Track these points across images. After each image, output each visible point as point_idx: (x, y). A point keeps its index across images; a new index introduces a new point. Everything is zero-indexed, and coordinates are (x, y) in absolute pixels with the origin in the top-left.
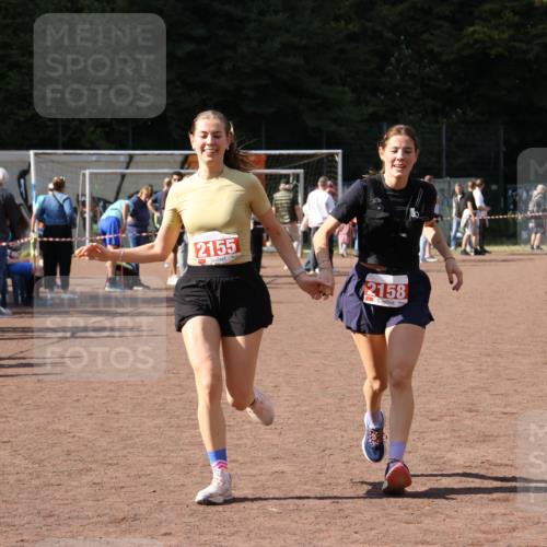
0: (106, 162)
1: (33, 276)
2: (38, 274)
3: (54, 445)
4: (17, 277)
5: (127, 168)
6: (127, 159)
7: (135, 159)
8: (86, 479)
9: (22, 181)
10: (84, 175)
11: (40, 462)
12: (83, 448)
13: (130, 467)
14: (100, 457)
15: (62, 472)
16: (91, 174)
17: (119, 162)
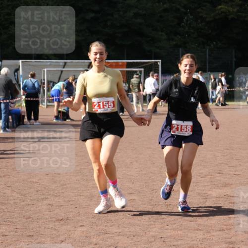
0: (55, 65)
1: (21, 115)
2: (23, 114)
3: (31, 188)
4: (14, 115)
5: (64, 68)
6: (64, 64)
7: (67, 64)
8: (46, 202)
9: (16, 74)
10: (44, 71)
11: (24, 195)
12: (44, 189)
13: (65, 197)
14: (52, 193)
15: (35, 199)
16: (47, 71)
17: (60, 65)
